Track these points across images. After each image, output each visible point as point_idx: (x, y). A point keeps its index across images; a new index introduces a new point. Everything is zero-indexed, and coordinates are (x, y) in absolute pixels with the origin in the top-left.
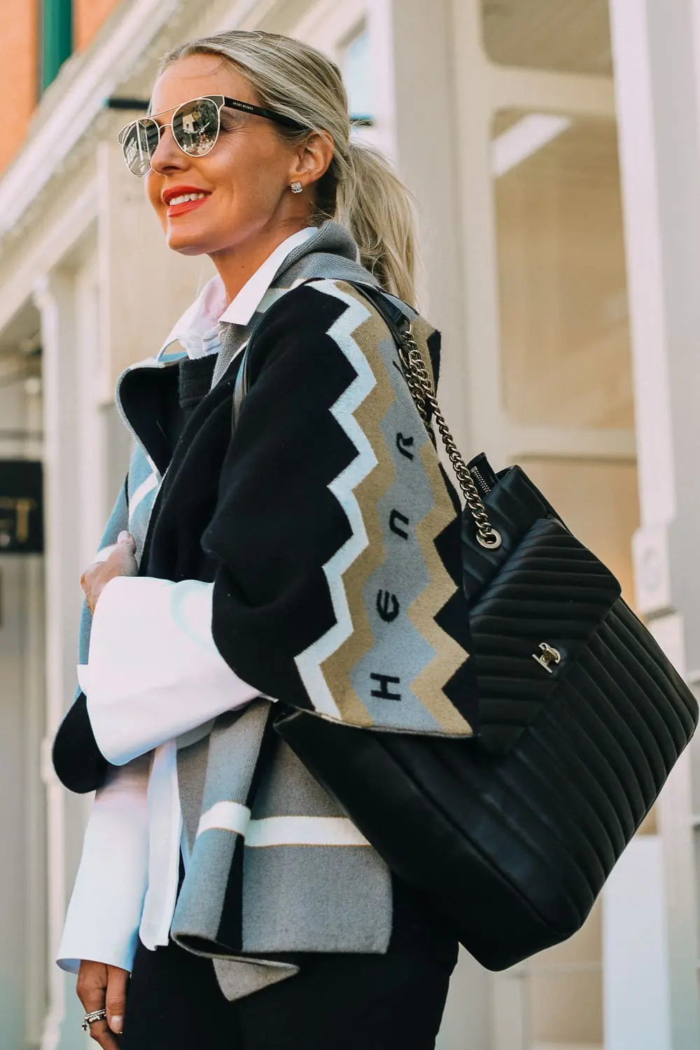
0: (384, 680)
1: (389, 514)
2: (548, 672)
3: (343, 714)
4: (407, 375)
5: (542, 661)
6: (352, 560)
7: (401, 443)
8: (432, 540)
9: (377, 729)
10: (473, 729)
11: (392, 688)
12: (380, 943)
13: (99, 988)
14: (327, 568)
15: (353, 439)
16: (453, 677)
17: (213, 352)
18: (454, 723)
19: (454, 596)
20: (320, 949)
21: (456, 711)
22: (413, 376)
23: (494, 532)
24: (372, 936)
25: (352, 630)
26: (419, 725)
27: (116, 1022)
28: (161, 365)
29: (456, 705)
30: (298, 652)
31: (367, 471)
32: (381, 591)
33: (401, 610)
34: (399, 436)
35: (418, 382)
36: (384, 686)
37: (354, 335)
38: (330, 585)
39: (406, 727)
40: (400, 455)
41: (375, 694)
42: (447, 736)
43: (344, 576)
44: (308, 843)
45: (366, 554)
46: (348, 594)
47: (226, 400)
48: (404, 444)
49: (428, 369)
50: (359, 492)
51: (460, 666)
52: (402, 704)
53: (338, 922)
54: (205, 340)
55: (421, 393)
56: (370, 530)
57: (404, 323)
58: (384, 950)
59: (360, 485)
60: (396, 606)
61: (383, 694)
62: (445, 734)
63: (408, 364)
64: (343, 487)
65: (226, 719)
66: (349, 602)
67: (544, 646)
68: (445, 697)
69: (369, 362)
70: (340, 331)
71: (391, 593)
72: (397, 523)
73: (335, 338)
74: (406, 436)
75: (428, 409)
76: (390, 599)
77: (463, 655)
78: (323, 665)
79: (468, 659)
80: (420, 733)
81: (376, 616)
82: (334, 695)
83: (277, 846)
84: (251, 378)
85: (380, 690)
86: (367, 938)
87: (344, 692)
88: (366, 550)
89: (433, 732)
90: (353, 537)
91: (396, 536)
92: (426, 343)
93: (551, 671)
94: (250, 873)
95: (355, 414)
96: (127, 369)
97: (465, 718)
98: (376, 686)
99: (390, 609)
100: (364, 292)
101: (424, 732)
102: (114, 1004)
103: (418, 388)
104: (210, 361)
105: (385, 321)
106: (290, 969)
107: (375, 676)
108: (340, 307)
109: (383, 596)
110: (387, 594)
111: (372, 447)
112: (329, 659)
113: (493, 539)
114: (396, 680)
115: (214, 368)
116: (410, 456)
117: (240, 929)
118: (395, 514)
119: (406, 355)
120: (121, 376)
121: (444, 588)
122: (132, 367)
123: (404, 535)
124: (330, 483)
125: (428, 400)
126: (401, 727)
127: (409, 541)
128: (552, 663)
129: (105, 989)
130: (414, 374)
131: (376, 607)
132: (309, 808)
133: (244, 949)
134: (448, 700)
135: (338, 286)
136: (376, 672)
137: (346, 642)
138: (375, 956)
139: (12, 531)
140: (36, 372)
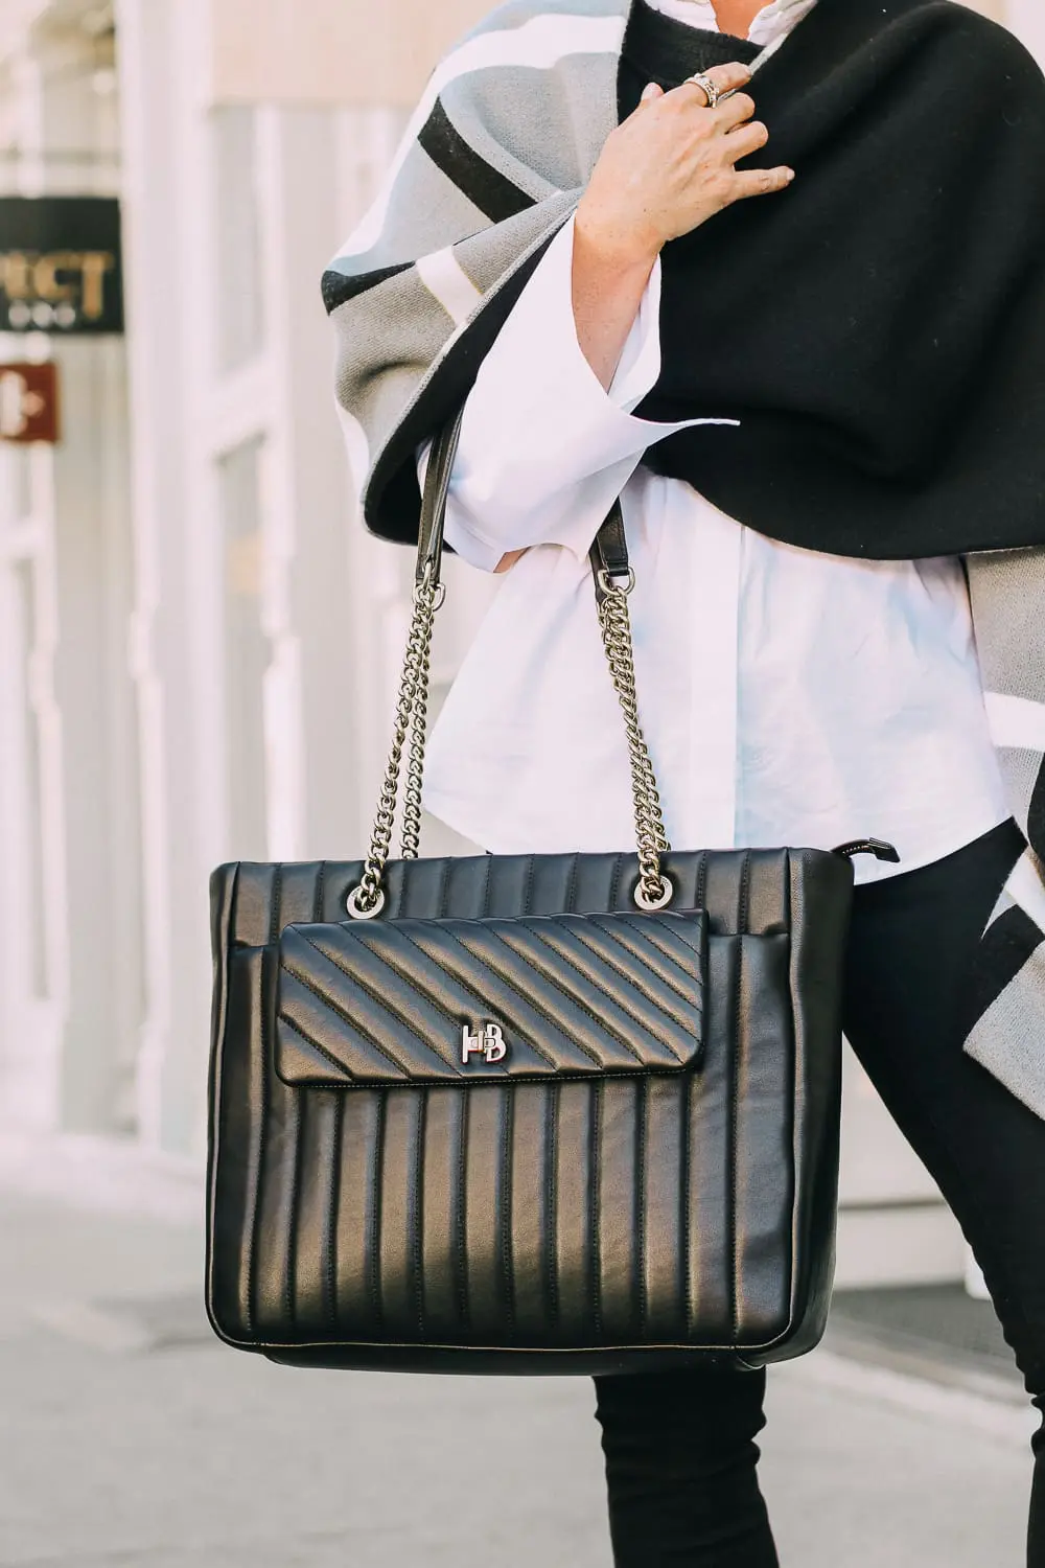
139: (78, 303)
140: (108, 61)
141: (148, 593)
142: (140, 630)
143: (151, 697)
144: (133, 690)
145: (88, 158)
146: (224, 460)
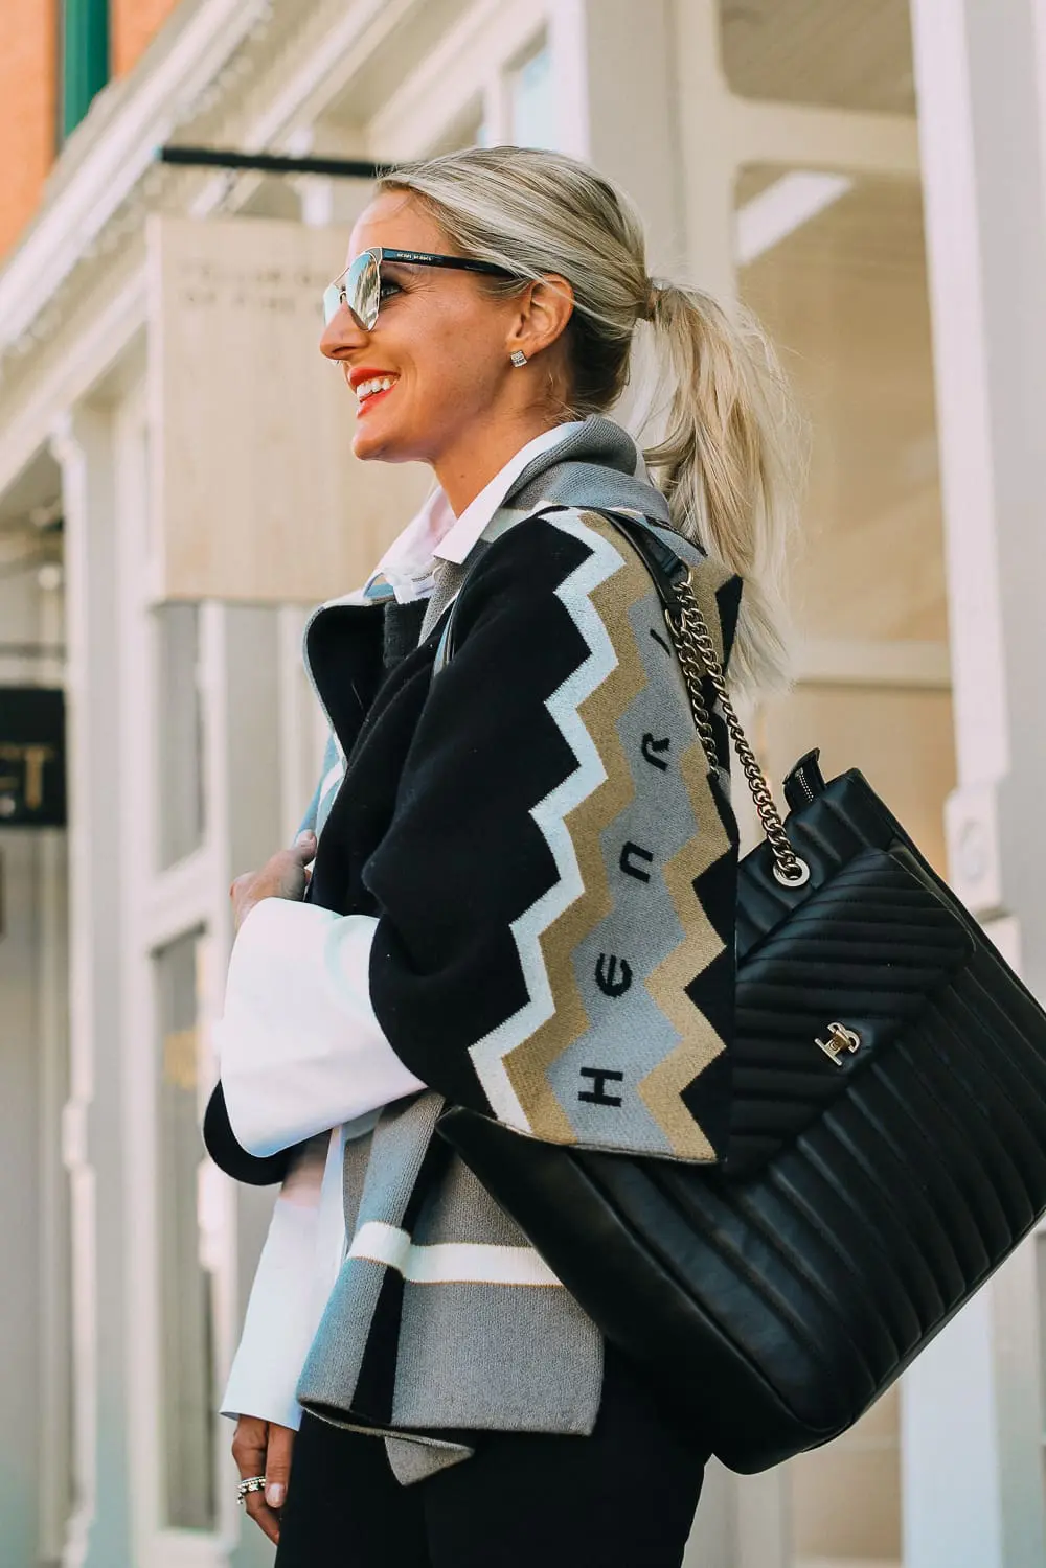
0: (600, 1076)
1: (621, 848)
2: (836, 1064)
3: (533, 1126)
4: (678, 646)
5: (829, 1050)
6: (557, 915)
7: (649, 747)
8: (689, 882)
9: (583, 1147)
10: (716, 1152)
11: (610, 1088)
12: (582, 1421)
13: (254, 1448)
14: (515, 927)
15: (572, 745)
16: (698, 1077)
17: (425, 595)
18: (691, 1144)
19: (718, 959)
20: (497, 1425)
21: (696, 1126)
22: (685, 647)
23: (800, 862)
24: (571, 1411)
25: (553, 1011)
26: (642, 1144)
27: (275, 1494)
28: (367, 602)
29: (696, 1117)
30: (474, 1040)
31: (590, 789)
32: (602, 956)
33: (635, 981)
34: (647, 738)
35: (692, 655)
36: (599, 1086)
37: (593, 596)
38: (520, 949)
39: (623, 1146)
40: (645, 764)
41: (584, 1096)
42: (680, 1160)
43: (542, 937)
44: (489, 1280)
45: (578, 906)
46: (548, 963)
47: (428, 666)
48: (654, 749)
49: (715, 634)
50: (574, 822)
51: (710, 1061)
52: (621, 1112)
53: (523, 1390)
54: (414, 580)
55: (696, 672)
56: (587, 874)
57: (681, 570)
58: (587, 1431)
59: (577, 811)
60: (628, 974)
61: (597, 1097)
62: (678, 1158)
63: (678, 630)
64: (551, 814)
65: (395, 1109)
66: (550, 974)
67: (836, 1028)
68: (683, 1105)
69: (610, 633)
70: (574, 591)
71: (619, 957)
72: (633, 860)
73: (565, 600)
74: (658, 737)
75: (706, 694)
76: (618, 967)
77: (718, 1046)
78: (506, 1059)
79: (722, 1052)
80: (642, 1154)
81: (594, 989)
82: (522, 1099)
83: (449, 1283)
84: (457, 640)
85: (592, 1091)
86: (563, 1414)
87: (537, 1095)
88: (579, 900)
89: (659, 1153)
90: (560, 883)
91: (629, 879)
92: (714, 598)
93: (840, 1063)
94: (410, 1317)
95: (581, 709)
96: (319, 608)
97: (708, 1137)
98: (588, 1084)
99: (618, 979)
100: (621, 527)
101: (647, 1152)
102: (275, 1468)
103: (692, 664)
104: (420, 607)
105: (648, 569)
106: (461, 1451)
107: (586, 1072)
108: (579, 552)
109: (607, 962)
110: (613, 960)
111: (601, 755)
112: (516, 1051)
113: (798, 872)
114: (618, 1076)
115: (422, 619)
116: (663, 766)
117: (391, 1393)
118: (630, 848)
119: (676, 616)
120: (311, 617)
121: (703, 946)
122: (327, 606)
123: (644, 877)
124: (533, 806)
125: (707, 679)
126: (615, 1146)
127: (651, 884)
128: (844, 1052)
129: (264, 1450)
130: (687, 645)
131: (595, 977)
132: (495, 1234)
133: (394, 1422)
134: (687, 1111)
135: (584, 519)
136: (589, 1065)
137: (543, 1028)
138: (575, 1439)
139: (19, 793)
140: (55, 557)
141: (83, 1082)
142: (75, 1119)
143: (84, 1186)
144: (66, 1179)
145: (32, 651)
146: (159, 953)
